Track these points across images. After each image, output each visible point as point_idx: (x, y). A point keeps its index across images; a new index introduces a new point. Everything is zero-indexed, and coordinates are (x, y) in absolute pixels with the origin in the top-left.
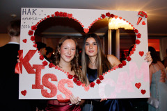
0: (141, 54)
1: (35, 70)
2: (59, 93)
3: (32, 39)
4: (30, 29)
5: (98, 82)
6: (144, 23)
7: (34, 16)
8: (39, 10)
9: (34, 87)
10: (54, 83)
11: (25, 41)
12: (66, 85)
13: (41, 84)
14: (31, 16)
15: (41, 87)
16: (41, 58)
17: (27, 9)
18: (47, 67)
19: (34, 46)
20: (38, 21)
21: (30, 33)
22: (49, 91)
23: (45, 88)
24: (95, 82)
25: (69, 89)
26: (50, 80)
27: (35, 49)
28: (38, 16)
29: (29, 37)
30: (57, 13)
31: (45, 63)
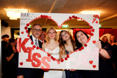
0: (94, 42)
1: (28, 50)
2: (42, 64)
4: (26, 26)
5: (66, 59)
6: (97, 22)
7: (28, 18)
9: (28, 60)
10: (39, 58)
11: (22, 33)
13: (32, 59)
14: (26, 18)
15: (32, 61)
18: (35, 49)
19: (28, 36)
20: (31, 21)
21: (26, 28)
22: (36, 63)
23: (34, 61)
24: (64, 59)
26: (37, 56)
27: (28, 38)
28: (30, 18)
29: (25, 31)
30: (42, 16)
31: (34, 47)
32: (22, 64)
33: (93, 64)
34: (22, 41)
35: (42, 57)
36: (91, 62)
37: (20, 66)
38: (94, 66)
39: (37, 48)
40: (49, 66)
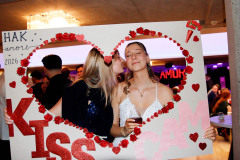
0: (196, 87)
1: (33, 129)
3: (25, 80)
4: (19, 65)
5: (134, 138)
6: (196, 39)
7: (23, 43)
9: (34, 155)
10: (65, 146)
11: (13, 85)
12: (84, 148)
13: (46, 149)
14: (19, 44)
15: (46, 155)
16: (42, 110)
17: (12, 33)
18: (52, 123)
19: (28, 92)
21: (20, 71)
23: (52, 155)
24: (128, 138)
25: (91, 153)
26: (58, 142)
27: (31, 96)
28: (29, 43)
29: (18, 79)
30: (59, 36)
31: (49, 118)
33: (201, 140)
34: (14, 107)
35: (72, 141)
36: (194, 137)
39: (58, 121)
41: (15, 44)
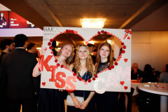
0: (126, 60)
1: (51, 69)
2: (66, 85)
3: (50, 48)
4: (49, 41)
5: (94, 79)
6: (129, 38)
7: (52, 32)
8: (55, 28)
9: (50, 80)
10: (63, 78)
12: (72, 80)
13: (55, 78)
15: (55, 81)
16: (56, 61)
17: (48, 28)
18: (59, 67)
19: (51, 53)
20: (55, 36)
21: (49, 44)
22: (60, 84)
23: (57, 81)
24: (92, 79)
25: (74, 83)
26: (61, 76)
27: (52, 55)
28: (54, 33)
30: (67, 31)
31: (58, 65)
32: (44, 84)
33: (125, 85)
34: (45, 58)
35: (67, 76)
36: (122, 83)
37: (42, 86)
38: (126, 88)
39: (62, 66)
40: (74, 86)
41: (48, 32)
